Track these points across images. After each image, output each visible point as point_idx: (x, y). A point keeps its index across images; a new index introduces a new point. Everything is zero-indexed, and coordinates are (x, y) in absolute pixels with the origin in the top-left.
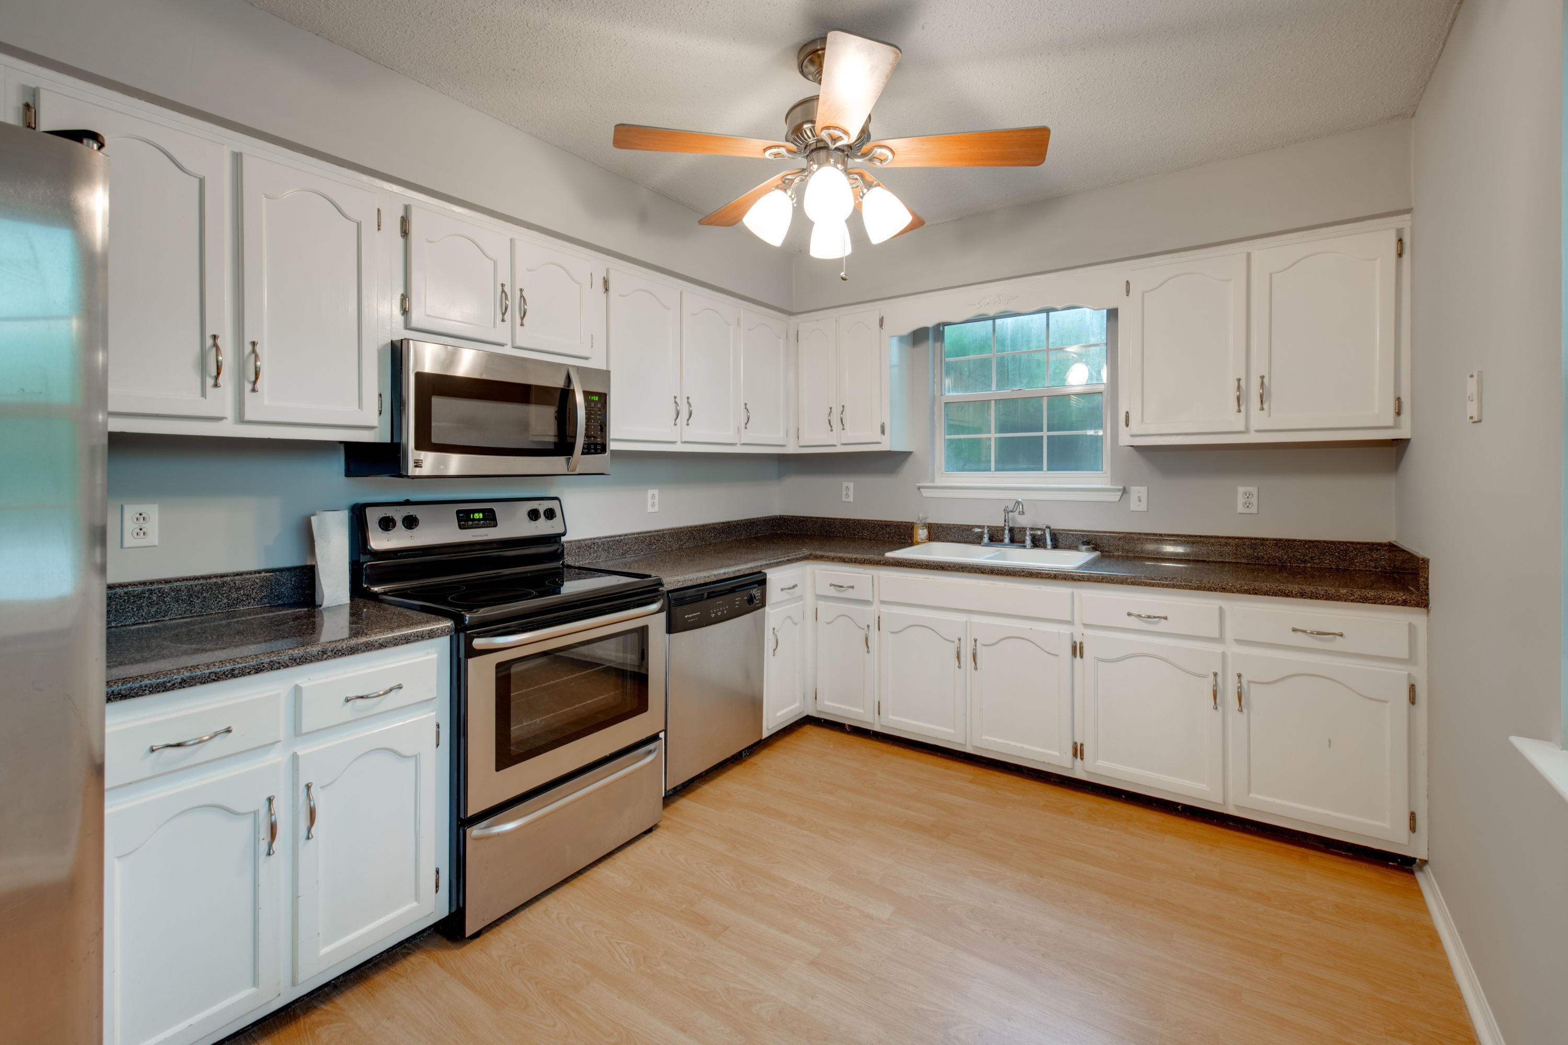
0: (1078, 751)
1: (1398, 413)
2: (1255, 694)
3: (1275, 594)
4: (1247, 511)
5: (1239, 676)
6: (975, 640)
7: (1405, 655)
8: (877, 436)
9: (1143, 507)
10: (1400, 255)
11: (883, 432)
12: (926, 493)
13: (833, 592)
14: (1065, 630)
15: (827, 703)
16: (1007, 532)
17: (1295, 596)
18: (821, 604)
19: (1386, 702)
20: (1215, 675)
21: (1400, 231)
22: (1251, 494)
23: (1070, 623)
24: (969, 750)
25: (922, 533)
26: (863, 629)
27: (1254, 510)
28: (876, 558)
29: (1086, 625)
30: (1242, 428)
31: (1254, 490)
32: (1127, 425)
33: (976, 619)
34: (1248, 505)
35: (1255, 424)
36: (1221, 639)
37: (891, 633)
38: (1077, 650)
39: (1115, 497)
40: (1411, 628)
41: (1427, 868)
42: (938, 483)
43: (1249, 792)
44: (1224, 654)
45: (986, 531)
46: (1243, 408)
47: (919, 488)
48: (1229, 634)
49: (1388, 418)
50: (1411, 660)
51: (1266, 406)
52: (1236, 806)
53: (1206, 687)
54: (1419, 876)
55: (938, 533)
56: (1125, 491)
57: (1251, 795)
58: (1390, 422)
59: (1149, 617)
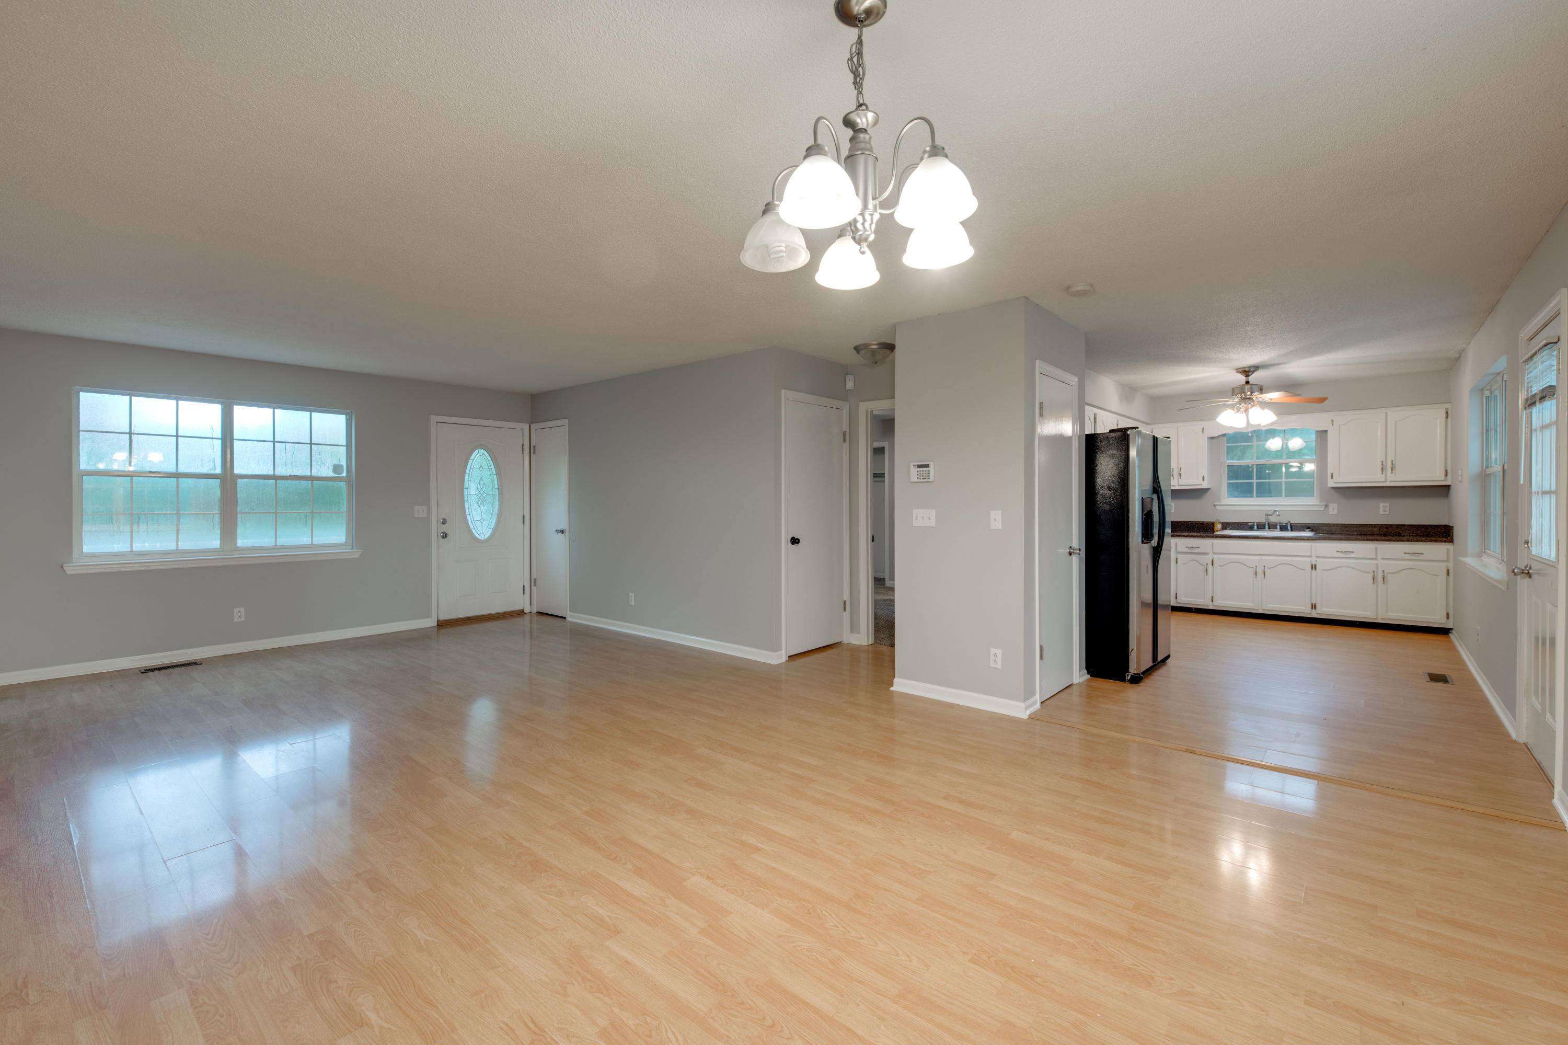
0: (1314, 607)
1: (1446, 475)
2: (1390, 578)
3: (1398, 541)
4: (1384, 513)
5: (1383, 571)
6: (1264, 566)
7: (1446, 559)
8: (1200, 481)
9: (1335, 512)
10: (1447, 418)
11: (1203, 480)
12: (1218, 508)
13: (1187, 550)
14: (1307, 559)
15: (1183, 599)
16: (1267, 524)
17: (1405, 541)
18: (1180, 556)
19: (1438, 575)
20: (1374, 571)
21: (1447, 409)
22: (1386, 506)
23: (1310, 556)
24: (1260, 612)
25: (1219, 526)
26: (1204, 565)
27: (1387, 513)
28: (1211, 535)
29: (1317, 557)
30: (1384, 480)
31: (1387, 505)
32: (1332, 478)
33: (1264, 558)
34: (1384, 511)
35: (1389, 479)
36: (1376, 559)
37: (1220, 566)
38: (1314, 567)
39: (1322, 508)
40: (1448, 550)
41: (1453, 631)
42: (1223, 503)
43: (1387, 612)
44: (1377, 564)
45: (1256, 524)
46: (1384, 473)
47: (1215, 505)
48: (1379, 557)
49: (1443, 477)
50: (1447, 561)
51: (1394, 472)
52: (1382, 618)
53: (1370, 576)
54: (1451, 635)
55: (1225, 526)
56: (1326, 506)
57: (1389, 614)
58: (1443, 479)
59: (1346, 552)
